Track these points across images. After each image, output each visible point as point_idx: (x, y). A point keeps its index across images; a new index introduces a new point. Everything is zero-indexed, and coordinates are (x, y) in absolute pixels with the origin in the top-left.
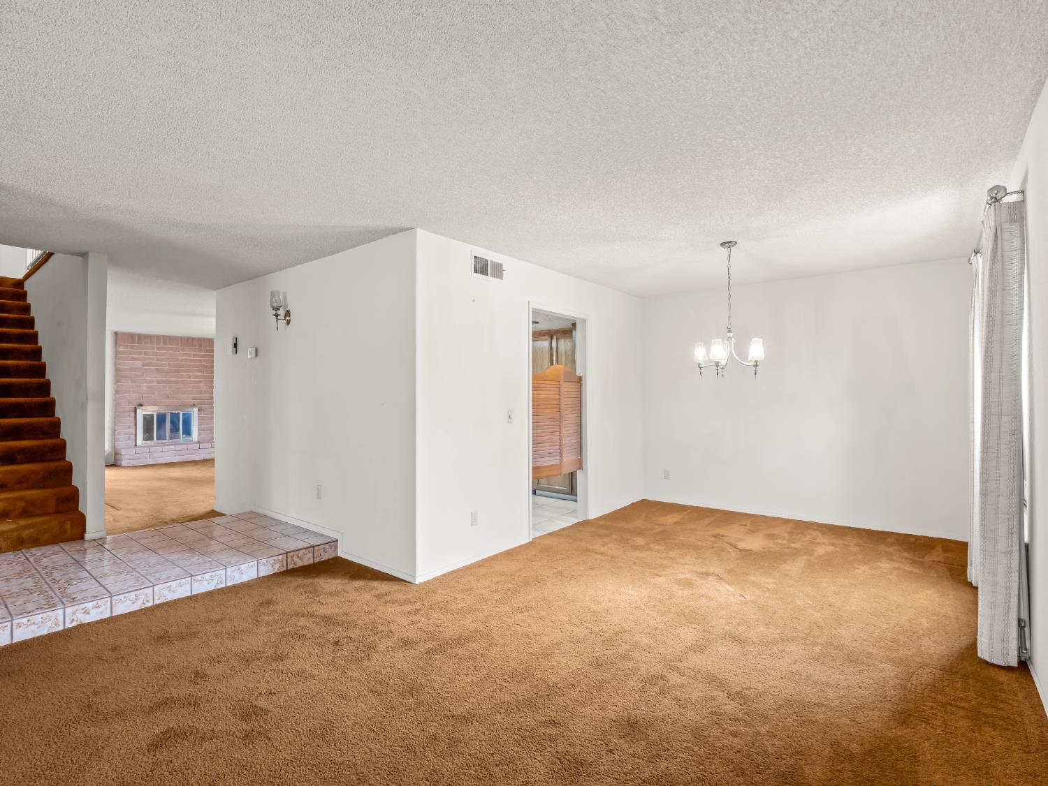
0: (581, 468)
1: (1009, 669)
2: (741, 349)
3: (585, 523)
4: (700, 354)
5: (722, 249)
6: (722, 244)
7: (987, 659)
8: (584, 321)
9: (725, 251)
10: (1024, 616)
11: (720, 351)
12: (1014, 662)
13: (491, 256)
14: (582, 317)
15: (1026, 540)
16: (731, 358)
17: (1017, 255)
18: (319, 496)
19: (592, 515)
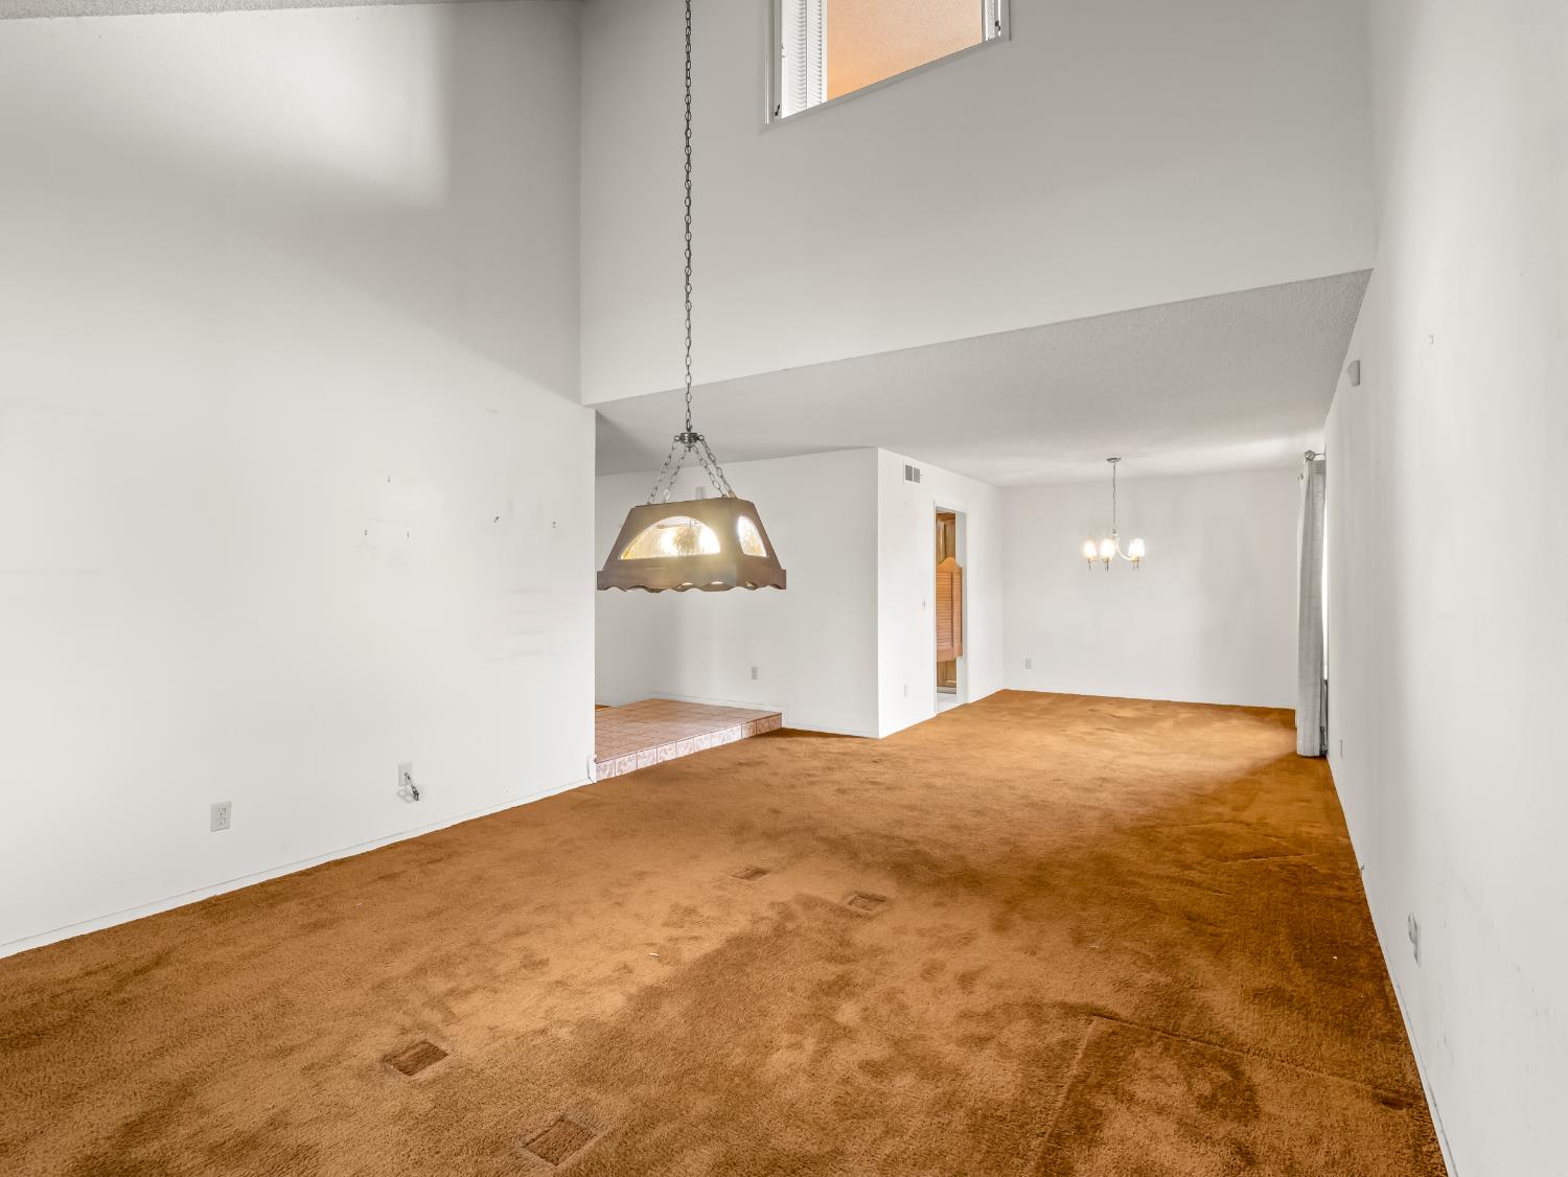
0: (961, 654)
1: (1315, 757)
2: (1124, 548)
3: (965, 706)
4: (1089, 550)
5: (1107, 462)
6: (1109, 460)
7: (1302, 754)
8: (964, 515)
9: (1111, 465)
10: (1324, 725)
11: (1108, 548)
12: (1317, 753)
13: (915, 463)
14: (963, 511)
15: (1326, 678)
16: (1117, 554)
17: (1321, 495)
18: (754, 677)
19: (972, 699)
